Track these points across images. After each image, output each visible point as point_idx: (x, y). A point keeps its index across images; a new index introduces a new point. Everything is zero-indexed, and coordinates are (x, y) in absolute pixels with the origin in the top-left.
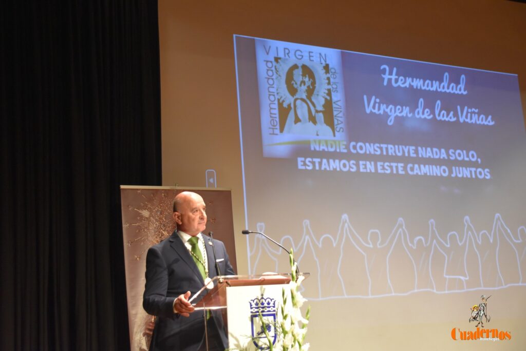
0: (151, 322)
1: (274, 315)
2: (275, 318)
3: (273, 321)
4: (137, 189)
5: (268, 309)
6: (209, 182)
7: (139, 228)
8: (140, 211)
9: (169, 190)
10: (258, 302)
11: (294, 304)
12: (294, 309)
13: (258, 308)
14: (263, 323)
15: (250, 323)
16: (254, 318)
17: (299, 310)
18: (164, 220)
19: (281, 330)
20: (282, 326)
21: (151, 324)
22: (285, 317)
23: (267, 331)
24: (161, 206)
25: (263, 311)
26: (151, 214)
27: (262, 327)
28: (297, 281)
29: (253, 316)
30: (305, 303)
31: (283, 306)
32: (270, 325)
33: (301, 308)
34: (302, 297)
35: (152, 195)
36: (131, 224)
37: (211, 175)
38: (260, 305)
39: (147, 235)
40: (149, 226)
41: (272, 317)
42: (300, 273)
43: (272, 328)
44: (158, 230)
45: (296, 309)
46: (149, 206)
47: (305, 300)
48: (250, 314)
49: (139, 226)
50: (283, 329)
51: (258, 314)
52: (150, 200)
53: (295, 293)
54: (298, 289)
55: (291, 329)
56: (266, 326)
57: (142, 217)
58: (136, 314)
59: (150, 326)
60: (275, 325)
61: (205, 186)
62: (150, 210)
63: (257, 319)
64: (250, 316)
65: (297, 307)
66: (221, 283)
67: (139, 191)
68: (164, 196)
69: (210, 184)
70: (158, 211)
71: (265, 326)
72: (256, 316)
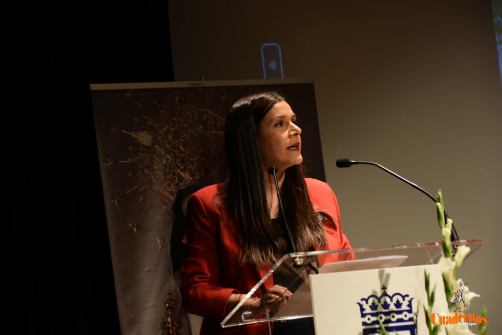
1: (411, 329)
4: (124, 91)
5: (397, 317)
6: (268, 68)
7: (133, 168)
8: (133, 135)
9: (187, 88)
10: (376, 302)
13: (376, 315)
18: (183, 149)
22: (434, 332)
24: (175, 123)
25: (388, 321)
26: (155, 138)
28: (456, 258)
29: (368, 332)
31: (428, 308)
34: (467, 288)
35: (154, 101)
36: (117, 161)
37: (271, 54)
38: (380, 309)
39: (151, 183)
40: (152, 163)
41: (407, 333)
42: (461, 241)
44: (171, 171)
47: (473, 295)
48: (361, 328)
49: (132, 164)
51: (377, 326)
52: (152, 111)
53: (452, 281)
54: (459, 272)
57: (137, 145)
62: (153, 131)
64: (361, 331)
66: (299, 266)
67: (128, 95)
68: (179, 101)
69: (270, 71)
70: (168, 131)
72: (373, 331)
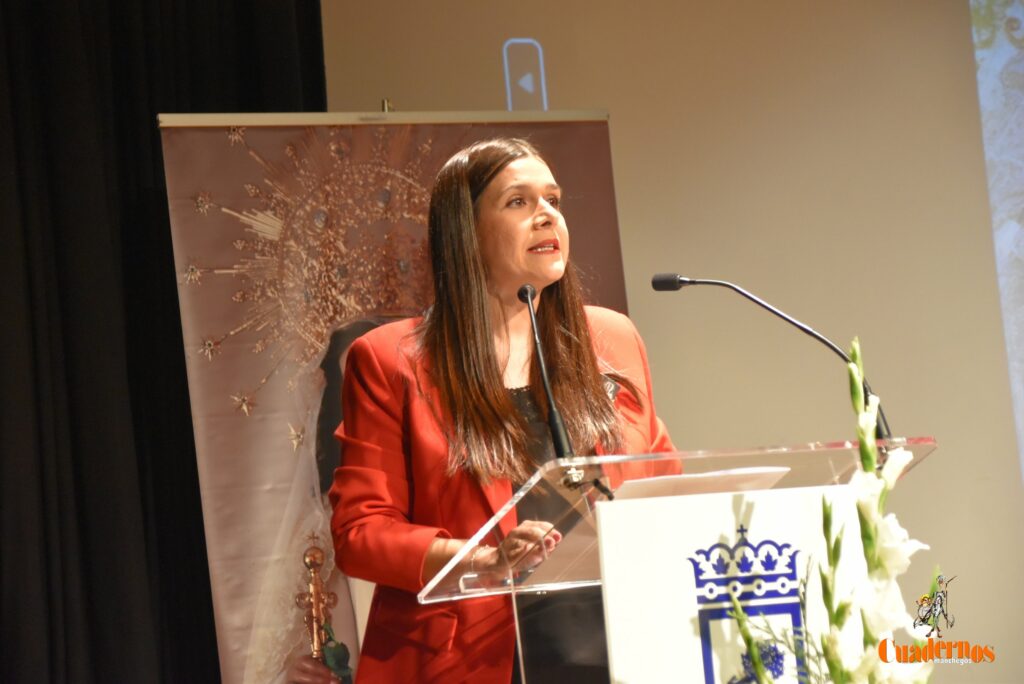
0: (309, 658)
1: (796, 611)
2: (797, 622)
3: (790, 633)
4: (228, 129)
5: (767, 587)
6: (516, 88)
7: (243, 284)
8: (244, 218)
9: (354, 127)
10: (727, 558)
11: (874, 564)
12: (876, 583)
13: (725, 582)
14: (748, 641)
15: (698, 642)
16: (713, 624)
17: (895, 590)
18: (343, 249)
19: (825, 669)
20: (826, 653)
21: (308, 666)
22: (838, 617)
23: (769, 674)
24: (328, 195)
25: (747, 596)
26: (288, 226)
27: (747, 658)
28: (884, 472)
29: (708, 617)
30: (917, 557)
31: (827, 570)
32: (781, 648)
33: (900, 579)
34: (904, 533)
35: (288, 151)
36: (211, 270)
37: (523, 60)
39: (278, 315)
40: (282, 276)
41: (787, 619)
42: (896, 440)
43: (789, 662)
44: (319, 293)
45: (884, 583)
46: (279, 195)
47: (917, 545)
48: (696, 608)
49: (241, 276)
50: (832, 665)
52: (283, 171)
53: (875, 518)
54: (889, 501)
55: (865, 662)
56: (764, 656)
57: (251, 238)
58: (247, 628)
59: (304, 671)
60: (799, 647)
61: (504, 107)
62: (285, 211)
63: (724, 628)
64: (696, 614)
65: (887, 577)
66: (576, 485)
67: (235, 137)
68: (338, 151)
69: (520, 96)
70: (315, 212)
71: (756, 652)
72: (720, 614)
